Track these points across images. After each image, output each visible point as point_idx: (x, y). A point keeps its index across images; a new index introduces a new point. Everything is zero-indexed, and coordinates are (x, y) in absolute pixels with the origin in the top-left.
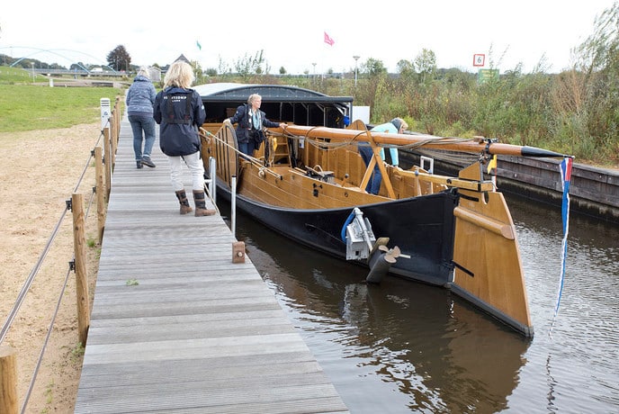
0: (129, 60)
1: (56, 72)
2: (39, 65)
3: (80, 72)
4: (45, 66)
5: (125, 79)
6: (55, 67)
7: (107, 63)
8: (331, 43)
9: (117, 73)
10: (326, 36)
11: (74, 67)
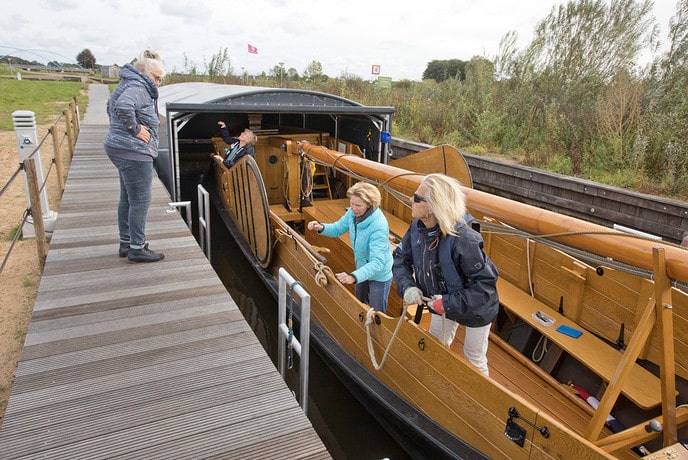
0: (94, 61)
1: (34, 67)
2: (20, 61)
3: (55, 68)
4: (25, 63)
5: (92, 75)
6: (34, 63)
7: (76, 62)
8: (255, 51)
9: (85, 70)
10: (250, 47)
11: (50, 64)
